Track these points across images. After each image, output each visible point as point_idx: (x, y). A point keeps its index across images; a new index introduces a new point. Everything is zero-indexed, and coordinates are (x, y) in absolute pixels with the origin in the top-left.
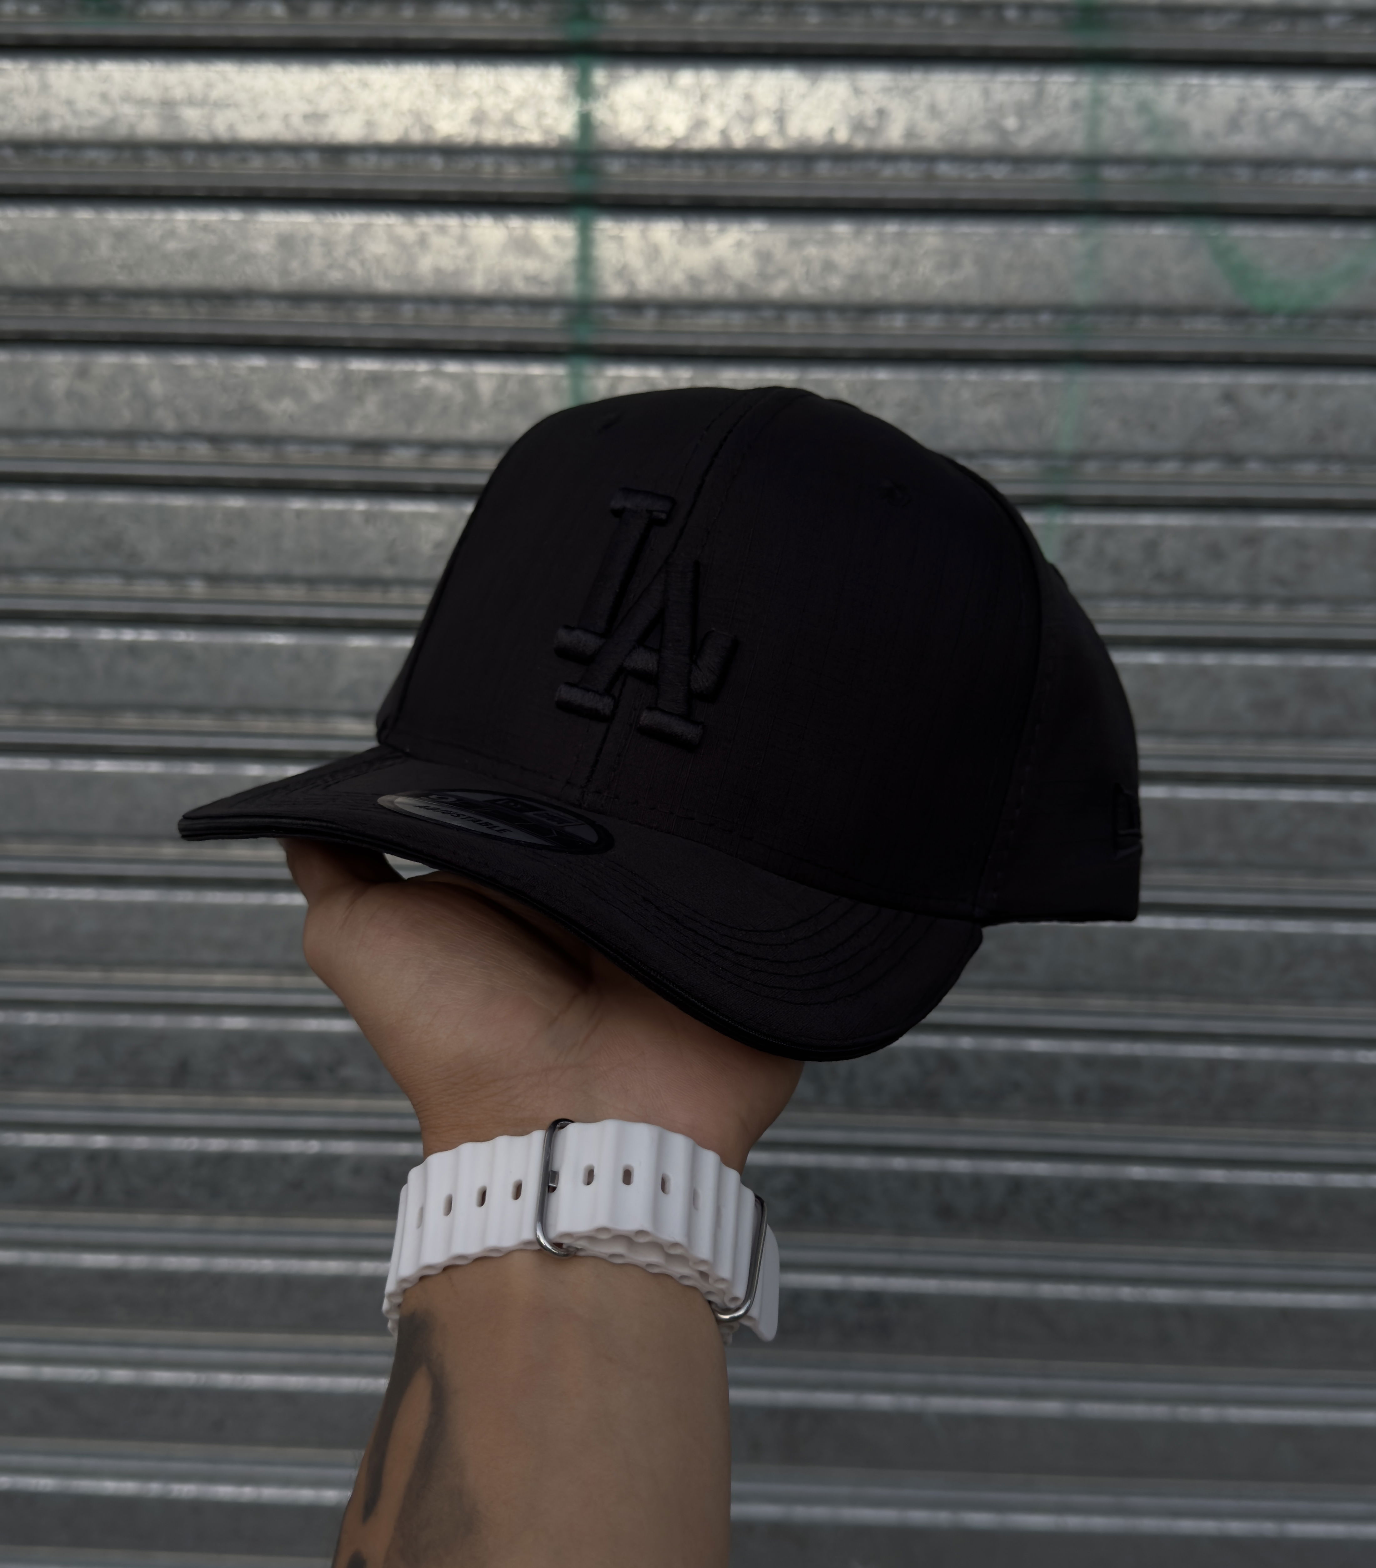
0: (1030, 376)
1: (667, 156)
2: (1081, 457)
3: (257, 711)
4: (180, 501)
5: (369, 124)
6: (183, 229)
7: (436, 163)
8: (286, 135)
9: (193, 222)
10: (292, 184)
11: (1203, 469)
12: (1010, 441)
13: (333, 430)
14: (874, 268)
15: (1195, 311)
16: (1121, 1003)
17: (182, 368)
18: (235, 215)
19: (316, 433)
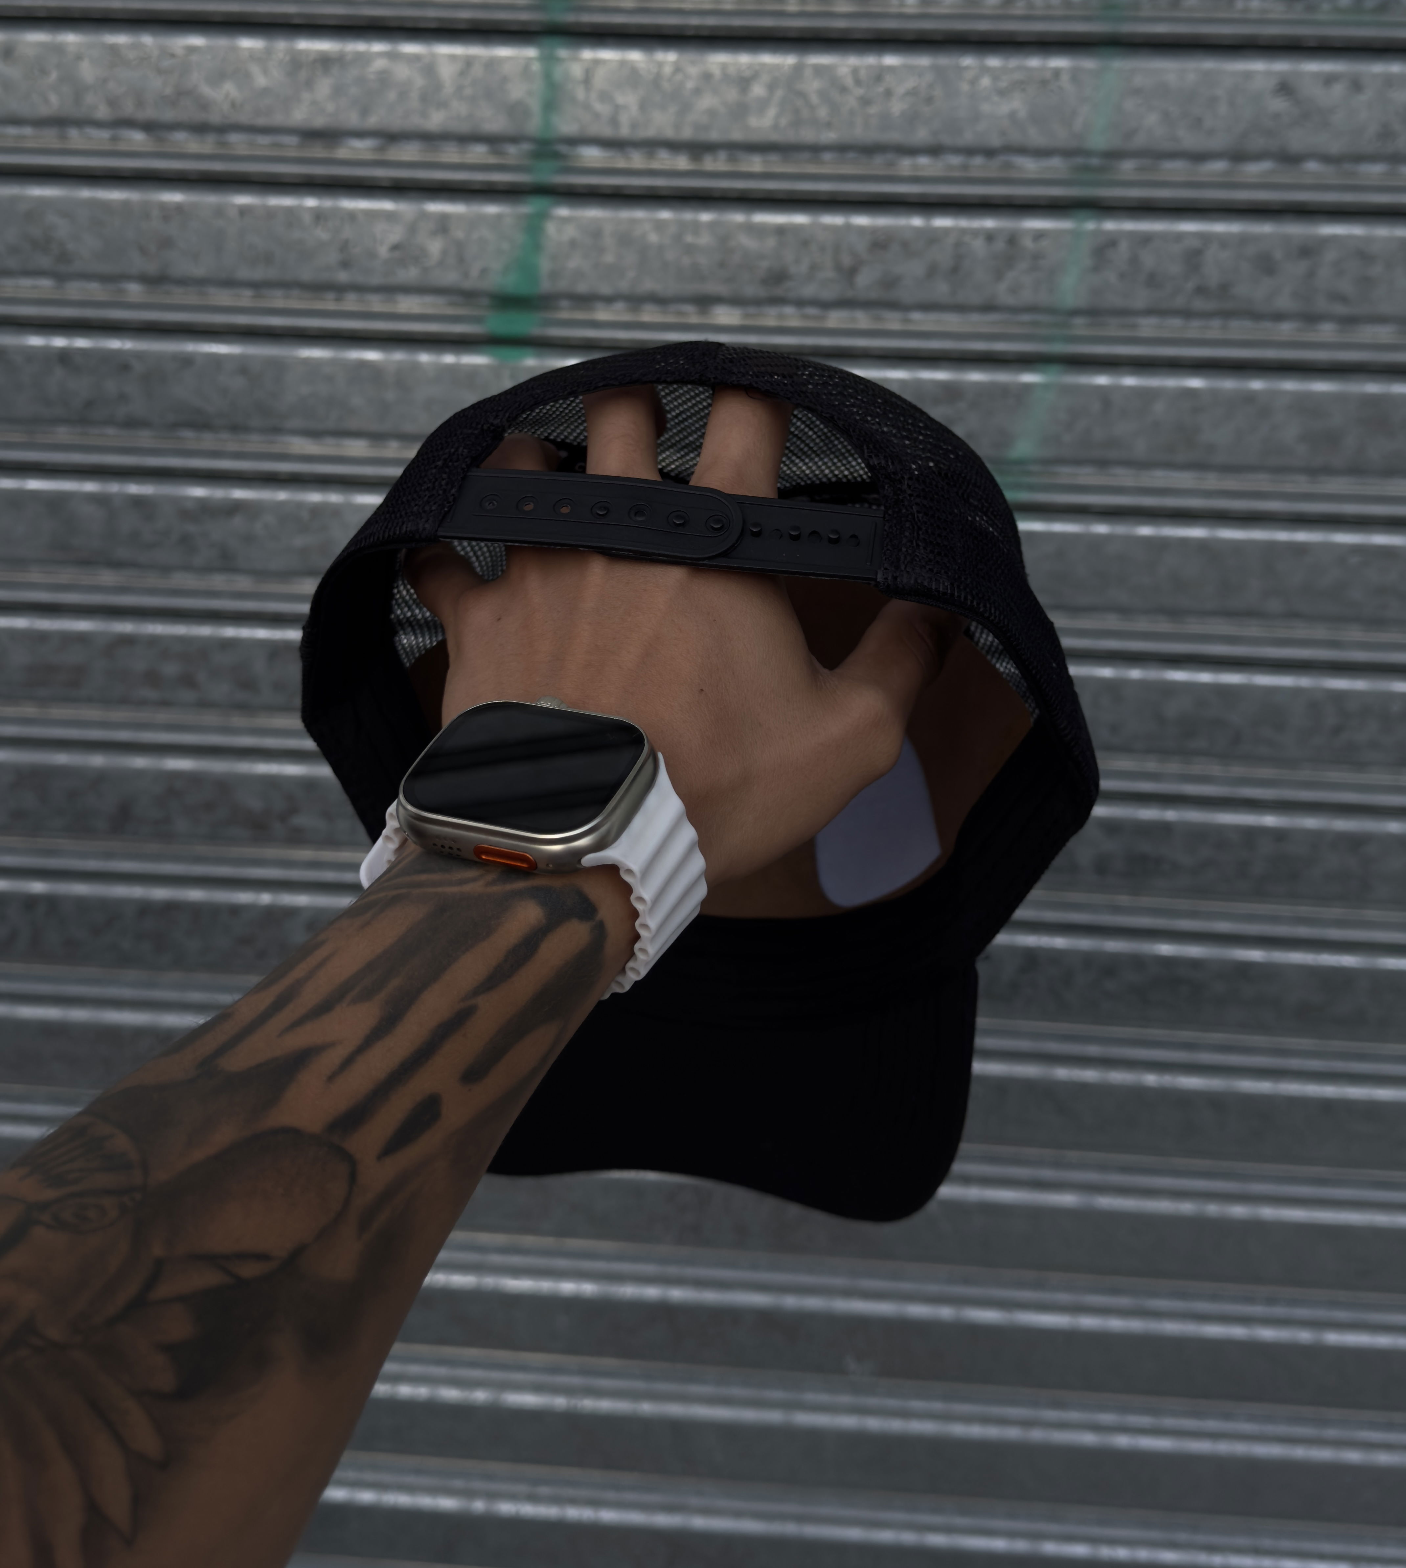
0: (1059, 62)
2: (1114, 155)
3: (200, 425)
4: (115, 195)
11: (1254, 169)
12: (1035, 137)
13: (278, 119)
16: (1151, 765)
17: (114, 49)
19: (261, 121)
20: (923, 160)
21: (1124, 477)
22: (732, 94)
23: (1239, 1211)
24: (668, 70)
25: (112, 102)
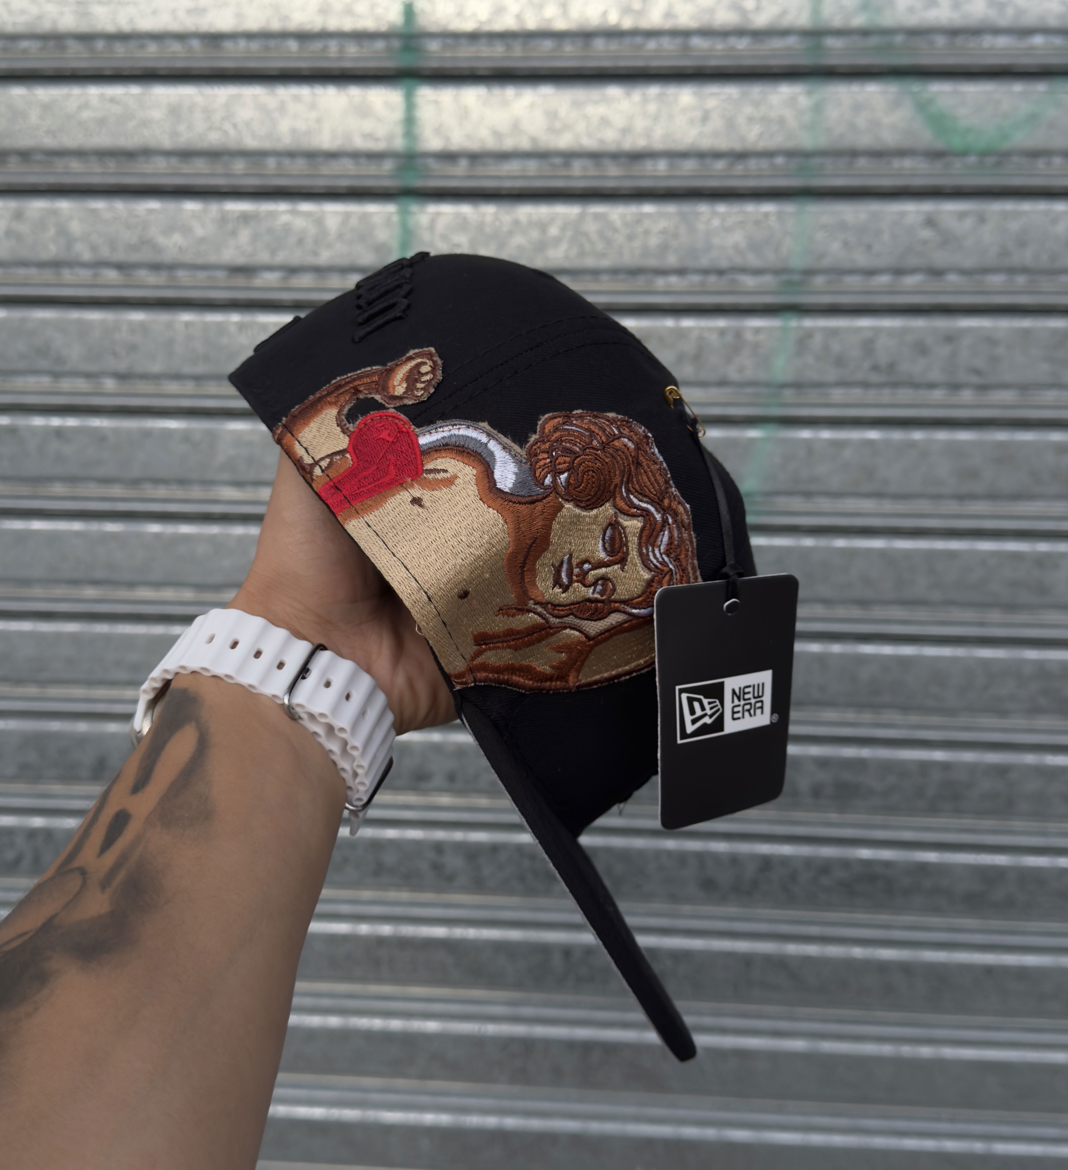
0: (768, 208)
1: (474, 37)
2: (809, 272)
3: (157, 481)
4: (94, 316)
5: (239, 15)
6: (95, 102)
7: (293, 45)
8: (175, 26)
9: (102, 96)
10: (180, 64)
11: (911, 281)
12: (753, 260)
13: (212, 259)
14: (640, 124)
15: (902, 153)
16: (850, 716)
17: (94, 211)
18: (135, 90)
19: (200, 261)
20: (673, 280)
21: (824, 504)
22: (535, 234)
23: (926, 1051)
24: (489, 219)
25: (94, 248)
